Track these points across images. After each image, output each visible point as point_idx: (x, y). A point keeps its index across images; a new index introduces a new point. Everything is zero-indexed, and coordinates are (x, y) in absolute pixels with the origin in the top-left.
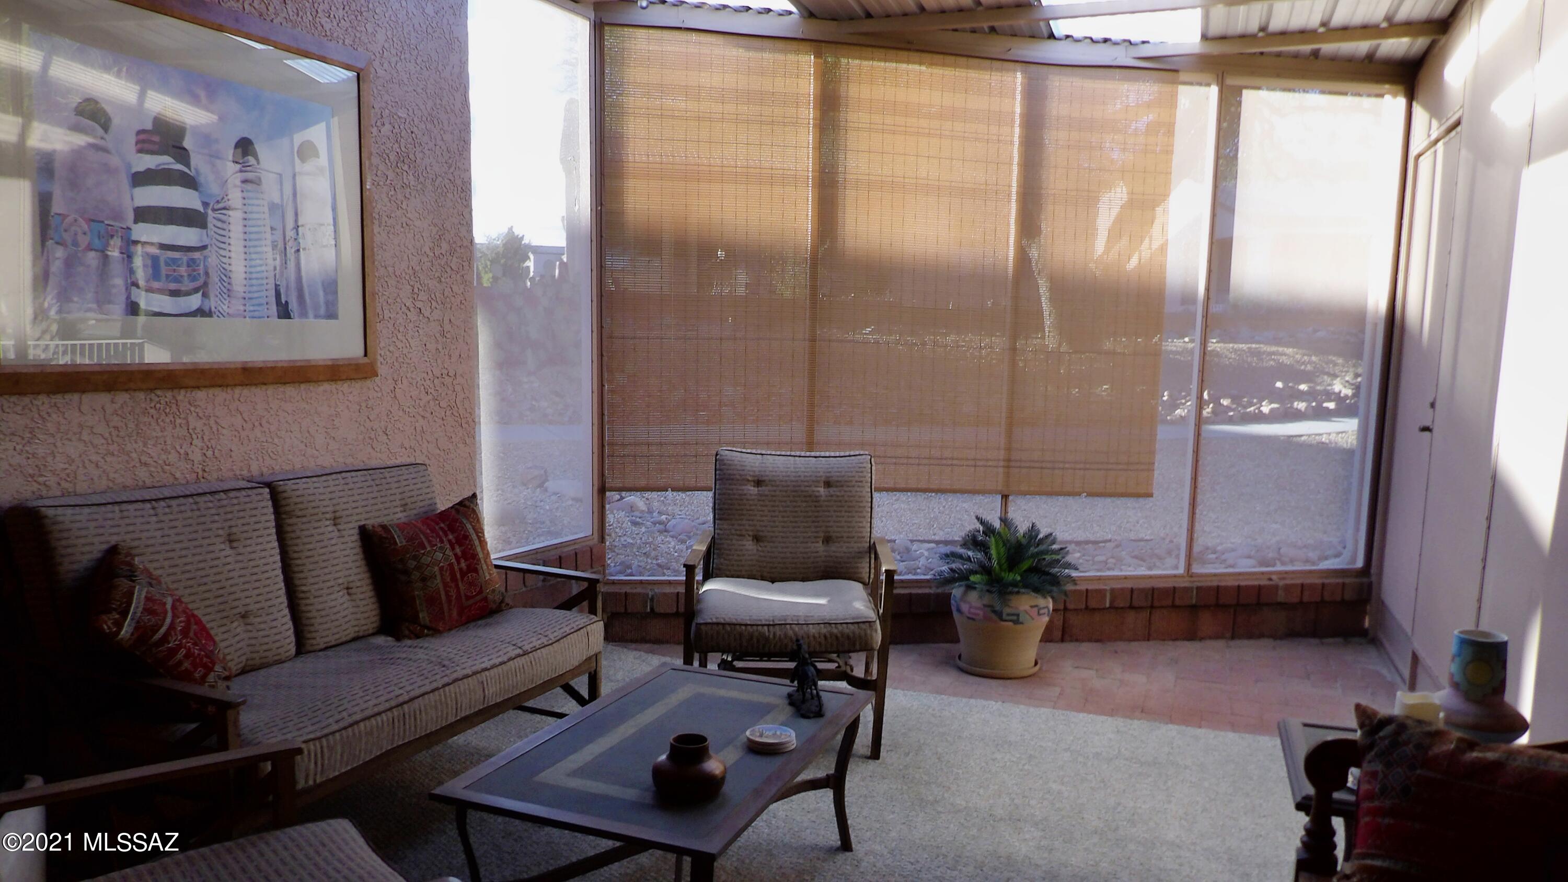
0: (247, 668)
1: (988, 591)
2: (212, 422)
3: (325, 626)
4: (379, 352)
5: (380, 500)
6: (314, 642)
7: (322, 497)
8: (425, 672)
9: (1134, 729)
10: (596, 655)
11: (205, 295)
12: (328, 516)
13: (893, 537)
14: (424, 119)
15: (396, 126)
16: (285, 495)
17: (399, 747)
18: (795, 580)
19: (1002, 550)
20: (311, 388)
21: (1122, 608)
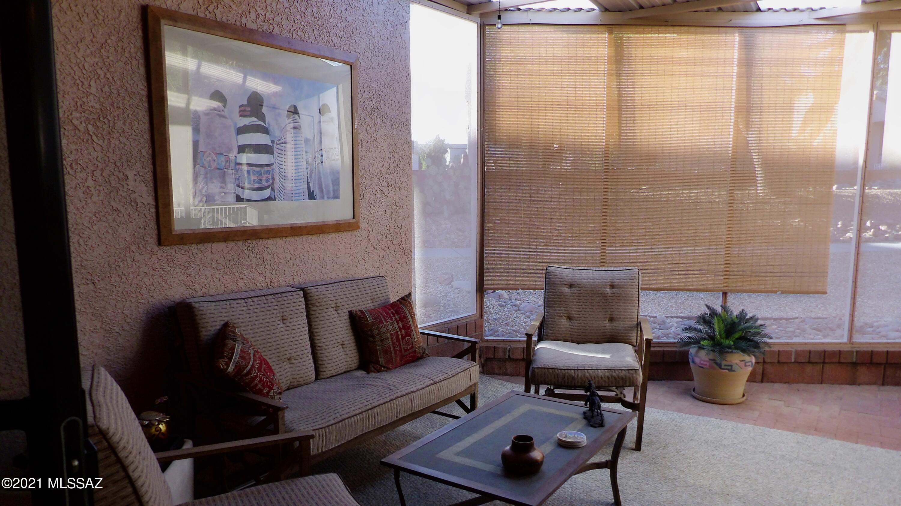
0: (291, 387)
1: (712, 350)
2: (275, 256)
3: (330, 365)
4: (361, 215)
5: (360, 296)
6: (324, 373)
7: (329, 296)
8: (381, 392)
9: (809, 441)
10: (475, 384)
11: (273, 189)
12: (333, 306)
13: (655, 315)
14: (386, 87)
15: (371, 92)
16: (311, 295)
17: (366, 433)
18: (591, 342)
19: (722, 326)
20: (325, 236)
21: (803, 363)
